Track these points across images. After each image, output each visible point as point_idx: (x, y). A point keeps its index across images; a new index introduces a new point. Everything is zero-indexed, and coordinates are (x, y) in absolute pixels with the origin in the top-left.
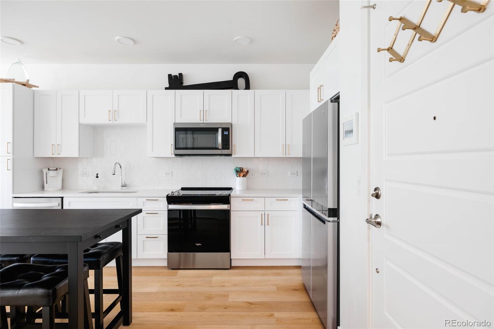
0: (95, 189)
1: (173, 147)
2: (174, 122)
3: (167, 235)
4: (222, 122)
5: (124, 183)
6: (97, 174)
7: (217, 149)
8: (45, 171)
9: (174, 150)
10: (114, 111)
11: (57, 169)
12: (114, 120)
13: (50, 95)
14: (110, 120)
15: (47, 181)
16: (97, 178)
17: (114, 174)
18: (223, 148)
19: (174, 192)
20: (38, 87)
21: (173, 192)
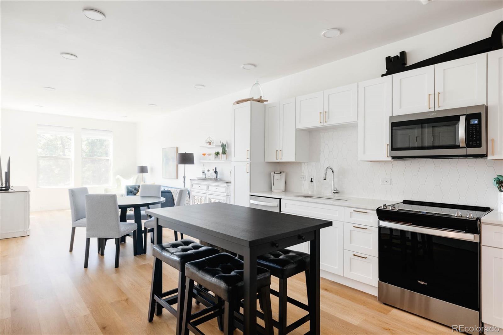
0: (310, 193)
1: (389, 148)
2: (391, 116)
3: (378, 258)
4: (466, 106)
5: (336, 190)
6: (312, 179)
7: (458, 147)
8: (272, 174)
9: (390, 151)
10: (324, 112)
11: (280, 173)
12: (324, 122)
13: (275, 106)
14: (321, 123)
15: (273, 183)
16: (311, 183)
17: (325, 180)
18: (468, 146)
19: (387, 205)
20: (267, 101)
21: (385, 205)
